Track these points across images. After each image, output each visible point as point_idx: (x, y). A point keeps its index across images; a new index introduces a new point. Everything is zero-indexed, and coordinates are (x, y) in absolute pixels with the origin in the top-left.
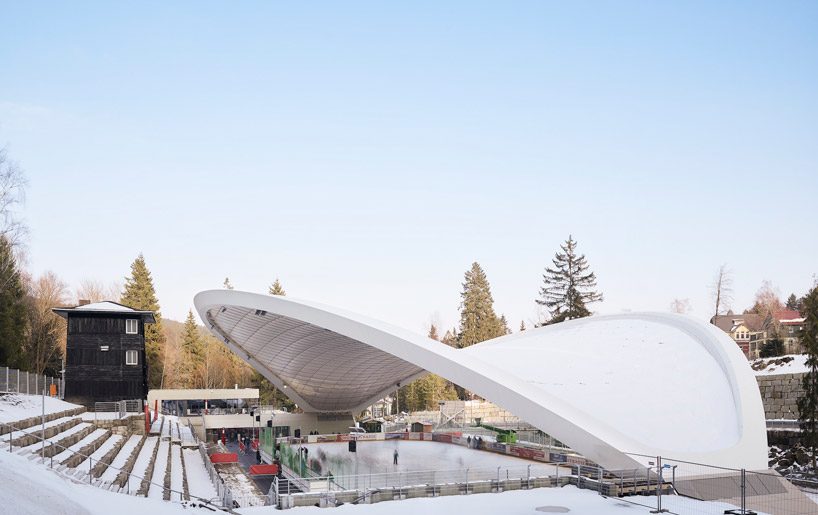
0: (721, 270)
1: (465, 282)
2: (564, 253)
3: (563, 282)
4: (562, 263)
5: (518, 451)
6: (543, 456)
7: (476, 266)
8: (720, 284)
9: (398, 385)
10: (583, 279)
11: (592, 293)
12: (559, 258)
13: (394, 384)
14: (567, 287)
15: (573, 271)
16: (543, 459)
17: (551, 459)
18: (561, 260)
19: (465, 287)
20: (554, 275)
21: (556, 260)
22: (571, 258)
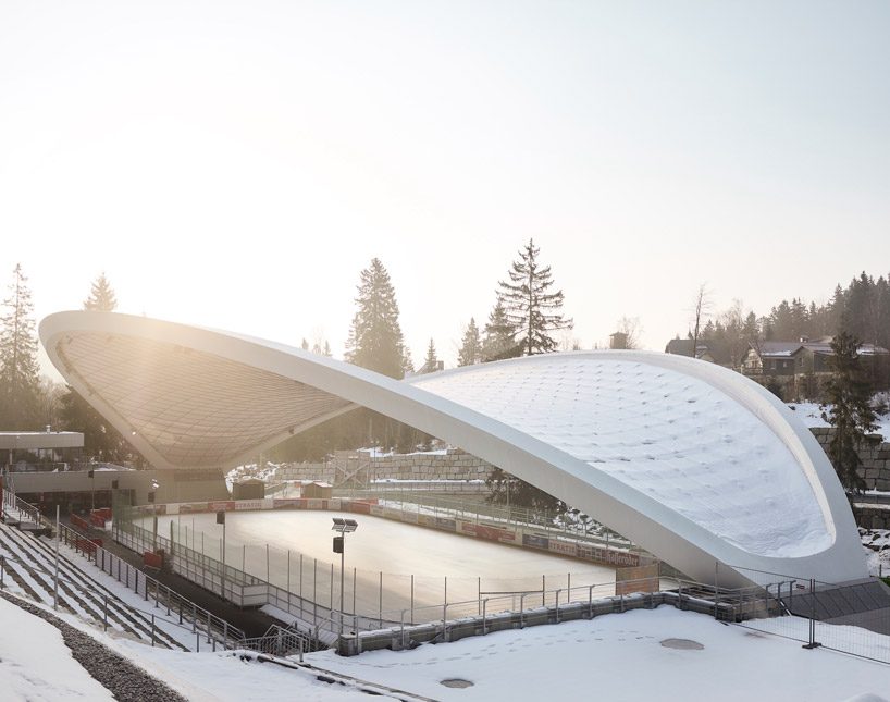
0: (702, 290)
1: (361, 284)
2: (522, 262)
3: (521, 301)
4: (519, 275)
5: (474, 530)
6: (513, 538)
7: (377, 264)
8: (699, 308)
9: (291, 431)
10: (545, 298)
11: (558, 318)
12: (517, 268)
13: (285, 430)
14: (525, 307)
15: (534, 287)
16: (513, 542)
17: (525, 542)
18: (519, 271)
19: (362, 291)
20: (511, 292)
21: (514, 271)
22: (533, 269)
